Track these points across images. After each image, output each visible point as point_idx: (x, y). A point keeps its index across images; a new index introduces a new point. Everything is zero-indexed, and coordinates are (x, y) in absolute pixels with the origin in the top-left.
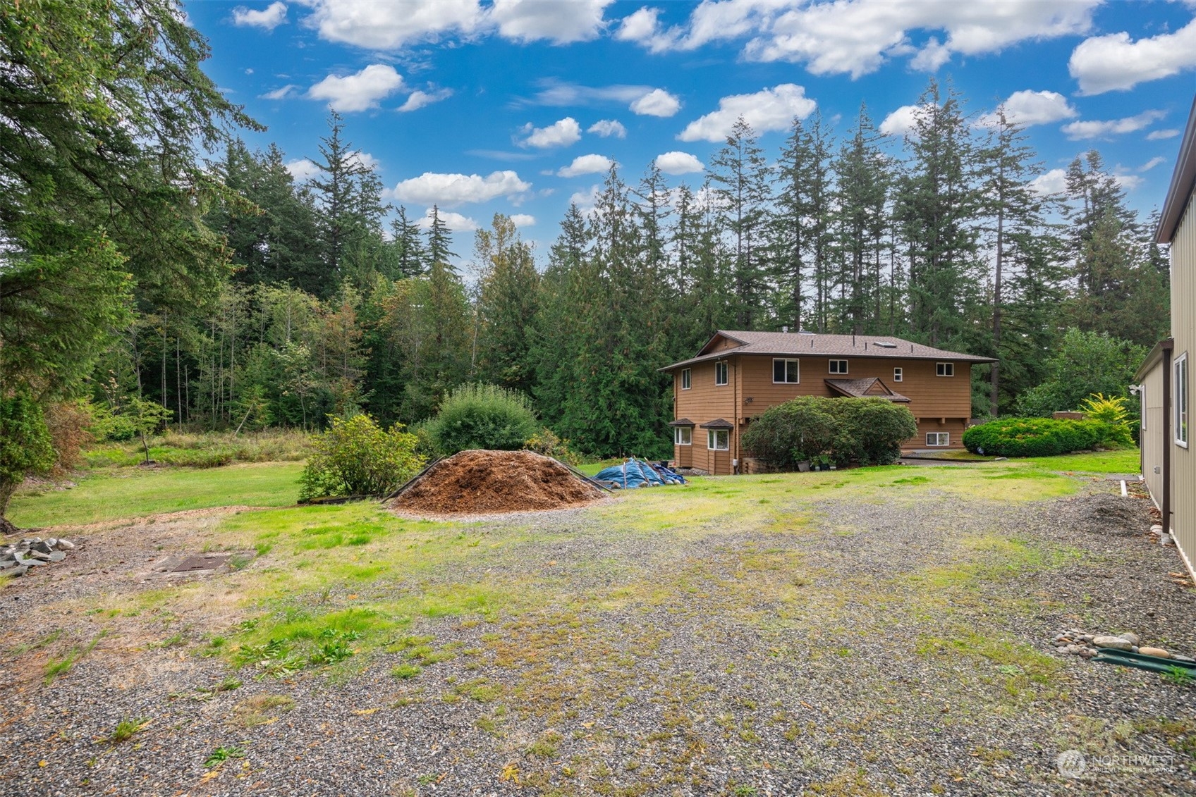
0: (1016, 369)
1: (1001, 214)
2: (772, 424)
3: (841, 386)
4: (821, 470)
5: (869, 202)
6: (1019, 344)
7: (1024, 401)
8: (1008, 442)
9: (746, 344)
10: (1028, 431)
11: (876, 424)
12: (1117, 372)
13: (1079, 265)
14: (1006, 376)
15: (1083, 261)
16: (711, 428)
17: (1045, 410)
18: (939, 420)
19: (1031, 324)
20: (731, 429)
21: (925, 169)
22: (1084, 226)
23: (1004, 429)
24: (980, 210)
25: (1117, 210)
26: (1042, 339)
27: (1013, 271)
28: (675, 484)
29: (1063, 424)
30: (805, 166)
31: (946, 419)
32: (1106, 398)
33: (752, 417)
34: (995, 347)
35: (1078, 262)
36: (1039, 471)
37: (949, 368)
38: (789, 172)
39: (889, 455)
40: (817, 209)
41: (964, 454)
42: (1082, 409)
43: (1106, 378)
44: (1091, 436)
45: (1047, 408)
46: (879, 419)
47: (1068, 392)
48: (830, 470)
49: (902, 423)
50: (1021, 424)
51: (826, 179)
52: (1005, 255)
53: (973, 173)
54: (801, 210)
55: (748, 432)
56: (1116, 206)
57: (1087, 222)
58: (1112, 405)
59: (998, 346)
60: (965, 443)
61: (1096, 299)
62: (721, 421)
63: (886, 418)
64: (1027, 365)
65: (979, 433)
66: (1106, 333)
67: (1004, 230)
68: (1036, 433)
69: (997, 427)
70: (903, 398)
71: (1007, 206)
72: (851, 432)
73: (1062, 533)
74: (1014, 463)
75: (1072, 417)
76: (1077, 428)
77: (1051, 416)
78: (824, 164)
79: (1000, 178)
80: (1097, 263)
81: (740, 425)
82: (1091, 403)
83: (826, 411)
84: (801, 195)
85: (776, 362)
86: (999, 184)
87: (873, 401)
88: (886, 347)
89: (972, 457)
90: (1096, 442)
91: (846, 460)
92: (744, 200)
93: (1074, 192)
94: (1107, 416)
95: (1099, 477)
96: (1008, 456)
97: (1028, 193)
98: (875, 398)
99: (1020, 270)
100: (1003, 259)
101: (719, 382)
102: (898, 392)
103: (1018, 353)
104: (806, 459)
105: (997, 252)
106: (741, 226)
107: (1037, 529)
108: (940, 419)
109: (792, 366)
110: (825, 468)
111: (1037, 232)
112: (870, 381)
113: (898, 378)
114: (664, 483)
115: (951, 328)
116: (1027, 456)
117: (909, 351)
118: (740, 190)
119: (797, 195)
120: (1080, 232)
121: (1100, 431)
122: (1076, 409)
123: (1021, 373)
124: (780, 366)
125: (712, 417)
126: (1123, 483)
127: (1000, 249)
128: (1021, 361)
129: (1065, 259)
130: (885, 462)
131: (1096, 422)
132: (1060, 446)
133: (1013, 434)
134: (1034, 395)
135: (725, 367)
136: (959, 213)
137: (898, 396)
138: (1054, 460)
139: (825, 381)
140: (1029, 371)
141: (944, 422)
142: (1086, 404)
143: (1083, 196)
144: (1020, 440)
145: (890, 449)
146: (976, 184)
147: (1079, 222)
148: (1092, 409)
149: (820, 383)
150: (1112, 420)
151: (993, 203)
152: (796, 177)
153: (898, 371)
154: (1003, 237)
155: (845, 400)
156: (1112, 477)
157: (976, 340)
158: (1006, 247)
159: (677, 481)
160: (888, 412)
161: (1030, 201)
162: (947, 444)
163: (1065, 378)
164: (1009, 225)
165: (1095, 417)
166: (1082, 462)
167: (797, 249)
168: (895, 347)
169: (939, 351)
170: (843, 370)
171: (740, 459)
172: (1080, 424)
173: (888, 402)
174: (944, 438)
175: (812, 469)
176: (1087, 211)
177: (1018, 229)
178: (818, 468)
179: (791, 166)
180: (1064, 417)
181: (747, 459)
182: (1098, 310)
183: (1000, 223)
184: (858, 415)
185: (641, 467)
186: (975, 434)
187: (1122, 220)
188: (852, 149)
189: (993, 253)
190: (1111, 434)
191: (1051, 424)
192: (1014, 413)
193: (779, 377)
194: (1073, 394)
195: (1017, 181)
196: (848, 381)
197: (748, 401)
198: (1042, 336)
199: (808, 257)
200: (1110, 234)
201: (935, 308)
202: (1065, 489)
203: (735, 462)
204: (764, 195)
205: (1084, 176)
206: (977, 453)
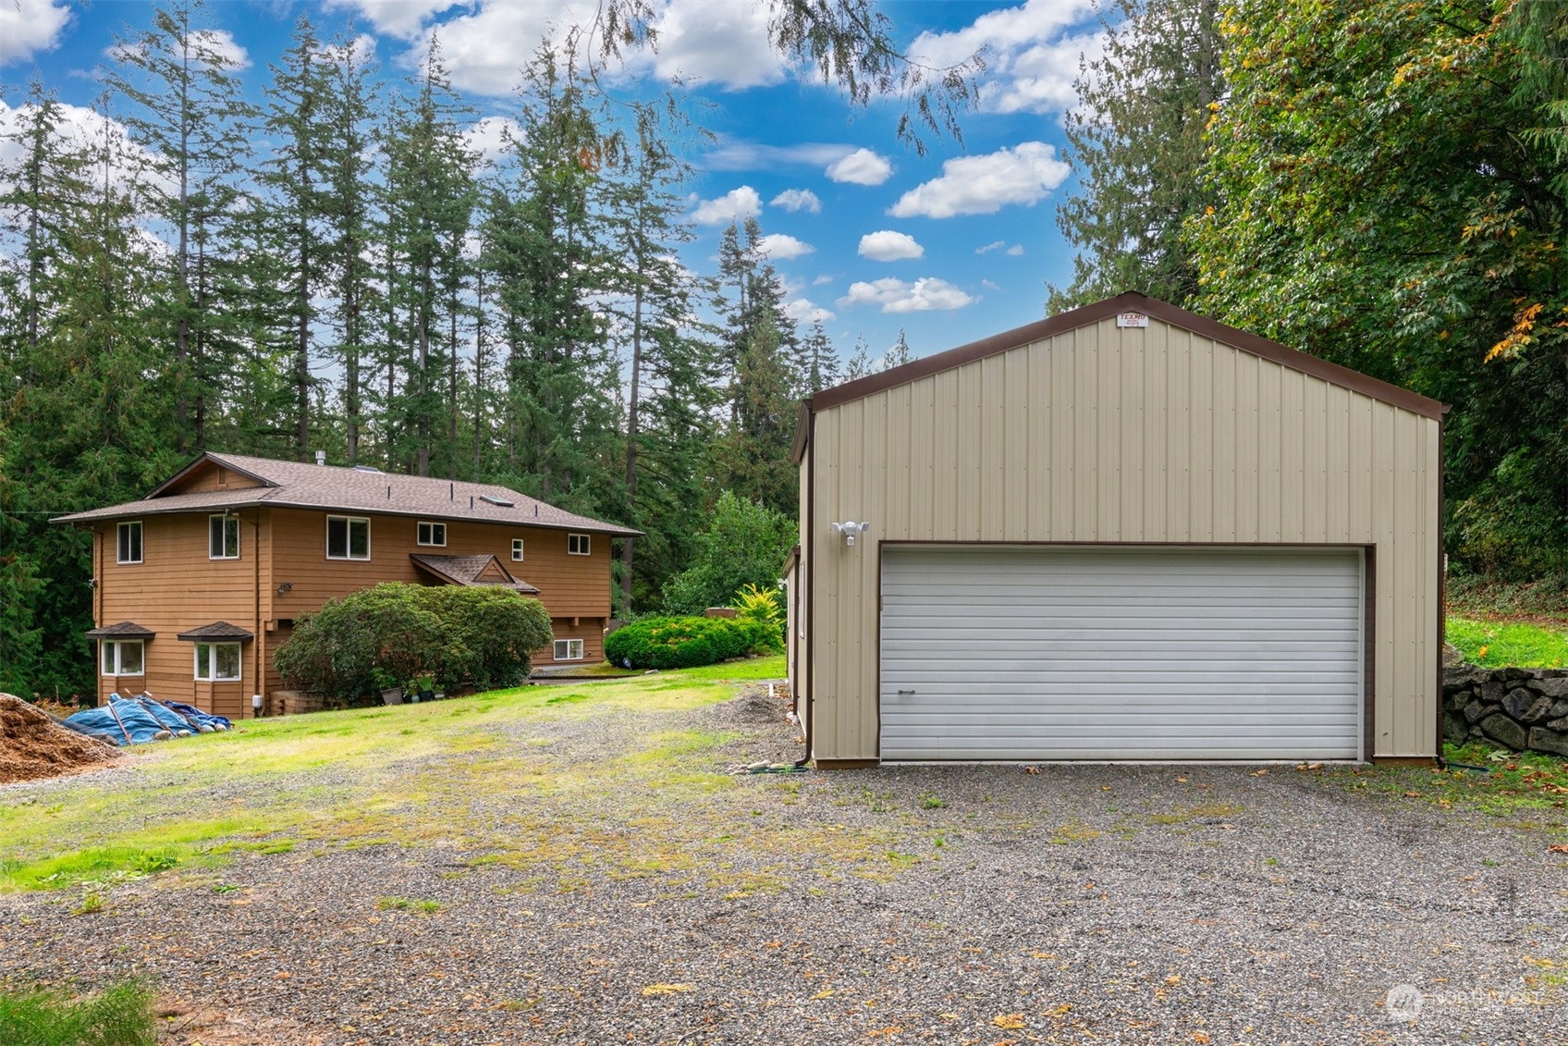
0: (657, 541)
1: (639, 293)
2: (339, 627)
3: (439, 566)
4: (421, 700)
5: (444, 225)
6: (659, 502)
7: (671, 593)
8: (659, 649)
9: (275, 486)
10: (681, 633)
11: (500, 627)
12: (771, 555)
13: (733, 387)
14: (642, 551)
15: (737, 381)
16: (204, 639)
17: (694, 606)
18: (570, 620)
19: (674, 471)
20: (246, 641)
21: (532, 189)
22: (739, 329)
23: (654, 632)
24: (611, 283)
25: (777, 313)
26: (688, 496)
27: (655, 387)
28: (217, 731)
29: (717, 625)
30: (317, 118)
31: (581, 619)
32: (759, 590)
33: (296, 618)
34: (629, 506)
35: (731, 382)
36: (697, 681)
37: (584, 541)
38: (289, 120)
39: (517, 673)
40: (345, 208)
41: (606, 668)
42: (735, 604)
43: (760, 563)
44: (744, 639)
45: (697, 602)
46: (504, 619)
47: (720, 580)
48: (434, 699)
49: (536, 625)
50: (672, 624)
51: (365, 156)
52: (643, 359)
53: (602, 218)
54: (311, 203)
55: (290, 644)
56: (775, 307)
57: (743, 324)
58: (763, 599)
59: (633, 502)
60: (608, 653)
61: (750, 442)
62: (225, 626)
63: (514, 618)
64: (668, 536)
65: (625, 637)
66: (760, 503)
67: (643, 318)
68: (689, 636)
69: (648, 628)
70: (529, 587)
71: (647, 281)
72: (466, 639)
73: (724, 725)
74: (669, 675)
75: (726, 614)
76: (730, 628)
77: (701, 614)
78: (361, 128)
79: (639, 235)
80: (753, 388)
81: (268, 633)
82: (744, 596)
83: (428, 608)
84: (313, 174)
85: (332, 522)
86: (637, 244)
87: (494, 593)
88: (499, 504)
89: (617, 672)
90: (749, 647)
91: (457, 683)
92: (195, 156)
93: (729, 274)
94: (759, 614)
95: (751, 683)
96: (661, 668)
97: (674, 267)
98: (496, 587)
99: (662, 383)
100: (641, 364)
101: (217, 551)
102: (520, 578)
103: (658, 515)
104: (396, 685)
105: (633, 352)
106: (188, 211)
107: (705, 724)
108: (573, 619)
109: (359, 530)
110: (426, 697)
111: (683, 332)
112: (482, 561)
113: (517, 555)
114: (197, 731)
115: (570, 469)
116: (680, 667)
117: (532, 514)
118: (185, 134)
119: (303, 168)
120: (734, 337)
121: (753, 631)
122: (729, 604)
123: (663, 548)
124: (337, 530)
125: (203, 618)
126: (771, 686)
127: (638, 349)
128: (662, 529)
129: (717, 375)
130: (516, 683)
131: (749, 620)
132: (714, 653)
133: (664, 638)
134: (683, 585)
135: (232, 526)
136: (584, 280)
137: (523, 585)
138: (709, 670)
139: (411, 557)
140: (672, 545)
141: (577, 623)
142: (739, 597)
143: (738, 283)
144: (672, 646)
145: (517, 664)
146: (608, 239)
147: (734, 321)
148: (746, 605)
149: (404, 562)
150: (764, 618)
151: (630, 275)
152: (302, 133)
153: (517, 545)
154: (642, 331)
155: (454, 589)
156: (762, 682)
157: (605, 492)
158: (646, 346)
159: (220, 726)
160: (516, 608)
161: (675, 281)
162: (580, 657)
163: (719, 560)
164: (649, 312)
165: (749, 614)
166: (735, 670)
167: (303, 283)
168: (511, 506)
169: (571, 516)
170: (438, 539)
171: (267, 693)
172: (733, 623)
173: (514, 593)
174: (577, 646)
175: (407, 700)
176: (743, 307)
177: (660, 321)
178: (415, 698)
179: (291, 110)
180: (718, 614)
181: (281, 694)
182: (753, 459)
183: (638, 307)
184: (474, 613)
185: (147, 708)
186: (620, 639)
187: (781, 330)
188: (416, 119)
189: (627, 353)
190: (764, 637)
191: (705, 624)
192: (659, 609)
193: (338, 548)
194: (725, 583)
195: (661, 245)
196: (445, 558)
197: (283, 591)
198: (688, 491)
199: (323, 299)
200: (768, 350)
201: (552, 436)
202: (724, 694)
203: (256, 700)
204: (239, 159)
205: (741, 253)
206: (622, 666)
